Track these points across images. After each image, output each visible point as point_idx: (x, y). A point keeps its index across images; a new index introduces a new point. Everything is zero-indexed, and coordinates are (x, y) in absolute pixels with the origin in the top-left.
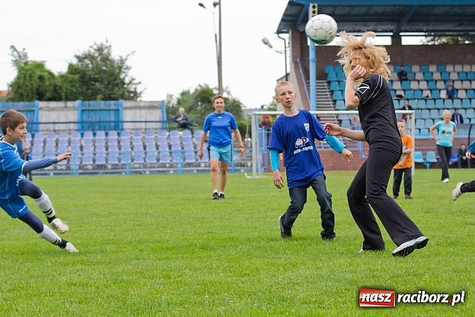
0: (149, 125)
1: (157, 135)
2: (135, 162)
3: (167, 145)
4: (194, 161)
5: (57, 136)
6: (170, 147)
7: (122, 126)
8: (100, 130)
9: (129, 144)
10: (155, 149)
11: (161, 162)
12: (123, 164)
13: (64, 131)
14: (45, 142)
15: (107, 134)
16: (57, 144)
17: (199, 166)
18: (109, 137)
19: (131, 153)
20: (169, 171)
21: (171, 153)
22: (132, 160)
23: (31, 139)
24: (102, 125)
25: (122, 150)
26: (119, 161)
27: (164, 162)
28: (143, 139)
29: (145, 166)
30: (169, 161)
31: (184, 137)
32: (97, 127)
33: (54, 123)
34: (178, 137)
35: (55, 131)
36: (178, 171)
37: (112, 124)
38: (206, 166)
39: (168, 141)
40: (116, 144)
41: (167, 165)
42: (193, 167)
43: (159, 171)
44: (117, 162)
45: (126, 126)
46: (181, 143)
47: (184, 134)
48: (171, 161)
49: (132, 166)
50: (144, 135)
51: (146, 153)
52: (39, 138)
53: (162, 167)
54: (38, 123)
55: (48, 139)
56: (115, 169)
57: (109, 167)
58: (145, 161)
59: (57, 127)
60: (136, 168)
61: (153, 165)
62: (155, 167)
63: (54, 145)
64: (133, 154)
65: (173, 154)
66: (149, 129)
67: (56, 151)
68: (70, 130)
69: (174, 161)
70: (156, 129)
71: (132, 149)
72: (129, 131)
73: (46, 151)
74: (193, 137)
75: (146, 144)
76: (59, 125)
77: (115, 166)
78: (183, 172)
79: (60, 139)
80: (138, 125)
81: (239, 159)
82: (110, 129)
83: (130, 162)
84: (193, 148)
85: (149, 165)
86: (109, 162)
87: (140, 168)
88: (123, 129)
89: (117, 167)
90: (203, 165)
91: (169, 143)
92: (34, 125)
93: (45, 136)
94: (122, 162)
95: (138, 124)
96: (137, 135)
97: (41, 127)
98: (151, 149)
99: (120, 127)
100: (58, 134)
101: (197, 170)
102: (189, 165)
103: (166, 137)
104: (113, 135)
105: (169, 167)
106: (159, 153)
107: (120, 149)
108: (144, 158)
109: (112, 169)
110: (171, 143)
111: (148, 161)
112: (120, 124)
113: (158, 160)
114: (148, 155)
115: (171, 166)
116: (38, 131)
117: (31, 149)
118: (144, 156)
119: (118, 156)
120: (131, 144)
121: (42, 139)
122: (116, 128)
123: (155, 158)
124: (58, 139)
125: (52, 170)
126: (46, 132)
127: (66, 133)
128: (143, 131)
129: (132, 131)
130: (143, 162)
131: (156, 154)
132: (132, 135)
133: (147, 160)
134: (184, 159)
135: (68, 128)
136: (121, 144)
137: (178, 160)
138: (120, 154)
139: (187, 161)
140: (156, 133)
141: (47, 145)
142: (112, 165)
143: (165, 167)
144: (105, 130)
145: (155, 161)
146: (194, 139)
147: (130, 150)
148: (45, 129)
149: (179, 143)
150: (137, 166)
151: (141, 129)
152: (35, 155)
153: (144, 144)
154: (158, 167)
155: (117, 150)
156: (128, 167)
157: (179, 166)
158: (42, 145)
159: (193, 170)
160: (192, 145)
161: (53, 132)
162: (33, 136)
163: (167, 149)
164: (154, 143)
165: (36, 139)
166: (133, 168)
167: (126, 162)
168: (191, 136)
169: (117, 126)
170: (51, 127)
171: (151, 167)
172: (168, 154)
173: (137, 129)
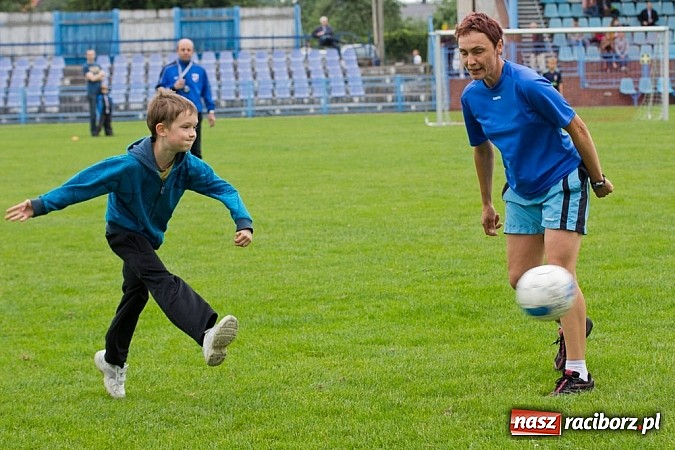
0: (277, 43)
1: (289, 56)
2: (259, 96)
3: (304, 72)
4: (343, 94)
5: (146, 60)
6: (309, 74)
7: (239, 44)
8: (207, 50)
9: (249, 70)
10: (287, 77)
11: (297, 95)
12: (242, 100)
13: (155, 52)
14: (129, 69)
15: (217, 56)
16: (147, 72)
17: (352, 101)
18: (221, 61)
19: (253, 84)
20: (308, 109)
21: (310, 83)
22: (256, 94)
23: (108, 65)
24: (210, 42)
25: (241, 79)
26: (237, 95)
27: (302, 96)
28: (270, 64)
29: (274, 102)
30: (307, 95)
31: (328, 59)
32: (203, 47)
33: (142, 41)
34: (319, 58)
35: (143, 52)
36: (321, 109)
37: (225, 42)
38: (360, 101)
39: (306, 65)
40: (231, 70)
41: (306, 101)
42: (343, 102)
43: (295, 110)
44: (233, 97)
45: (245, 44)
46: (324, 68)
47: (327, 55)
48: (311, 94)
49: (255, 102)
50: (270, 56)
51: (274, 84)
52: (121, 63)
53: (298, 103)
54: (118, 42)
55: (134, 65)
56: (232, 107)
57: (223, 104)
58: (274, 95)
59: (146, 47)
60: (262, 105)
61: (286, 101)
62: (287, 104)
63: (143, 73)
64: (256, 84)
65: (313, 85)
66: (277, 48)
67: (146, 81)
68: (163, 51)
69: (315, 95)
70: (287, 48)
71: (255, 77)
72: (249, 51)
73: (132, 82)
74: (341, 59)
75: (275, 69)
76: (149, 44)
77: (231, 103)
78: (331, 112)
79: (151, 64)
80: (262, 43)
81: (407, 90)
82: (221, 49)
83: (252, 96)
84: (341, 75)
85: (279, 101)
86: (223, 97)
87: (267, 105)
88: (240, 49)
89: (235, 104)
90: (356, 99)
91: (307, 69)
92: (113, 45)
93: (130, 60)
94: (241, 97)
95: (261, 41)
96: (260, 57)
97: (123, 47)
98: (282, 77)
99: (236, 45)
100: (148, 56)
101: (349, 108)
102: (337, 99)
103: (302, 59)
104: (227, 58)
105: (308, 104)
106: (293, 84)
107: (237, 77)
108: (273, 91)
109: (227, 107)
110: (310, 68)
111: (278, 95)
112: (236, 42)
113: (292, 93)
114: (278, 86)
115: (312, 102)
116: (118, 53)
117: (110, 80)
118: (271, 86)
119: (234, 87)
120: (253, 69)
121: (125, 65)
122: (230, 47)
123: (288, 91)
124: (147, 64)
125: (141, 110)
126: (129, 54)
127: (159, 55)
128: (270, 50)
129: (254, 51)
130: (270, 96)
131: (289, 85)
132: (254, 57)
133: (276, 92)
134: (329, 91)
135: (160, 48)
136: (239, 70)
137: (320, 93)
138: (237, 86)
139: (334, 94)
140: (287, 53)
141: (133, 73)
142: (227, 101)
143: (303, 103)
144: (214, 50)
145: (288, 95)
146: (343, 63)
147: (251, 79)
148: (128, 49)
149: (321, 67)
150: (262, 102)
151: (265, 48)
152: (116, 89)
153: (271, 69)
154: (293, 104)
155: (233, 79)
156: (250, 103)
157: (323, 101)
158: (126, 73)
159: (342, 108)
160: (340, 71)
161: (140, 55)
162: (112, 60)
163: (305, 77)
164: (285, 69)
165: (116, 65)
166: (258, 105)
167: (246, 97)
168: (337, 58)
169: (232, 44)
170: (137, 47)
171: (282, 104)
172: (307, 85)
173: (260, 49)
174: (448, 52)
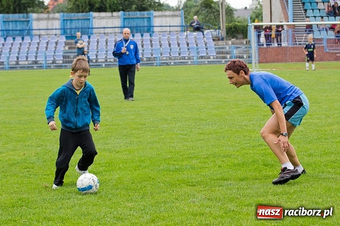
0: (172, 29)
1: (178, 35)
2: (163, 55)
3: (186, 43)
4: (205, 55)
5: (106, 37)
6: (188, 45)
7: (153, 29)
8: (137, 33)
9: (158, 42)
10: (177, 46)
11: (182, 55)
12: (154, 58)
13: (111, 33)
14: (98, 42)
15: (142, 35)
16: (107, 43)
17: (209, 58)
18: (144, 38)
19: (160, 50)
20: (188, 62)
21: (188, 49)
22: (161, 55)
23: (88, 40)
24: (139, 29)
25: (154, 47)
26: (152, 55)
27: (184, 55)
28: (168, 39)
29: (170, 59)
30: (187, 55)
31: (197, 37)
32: (135, 31)
33: (104, 28)
34: (193, 37)
35: (105, 33)
36: (194, 62)
37: (146, 28)
38: (214, 58)
39: (186, 40)
40: (149, 42)
41: (186, 58)
42: (205, 59)
43: (181, 62)
44: (150, 56)
45: (156, 29)
46: (196, 41)
47: (197, 35)
48: (189, 55)
49: (161, 59)
50: (169, 36)
51: (171, 50)
52: (94, 39)
53: (183, 59)
54: (92, 28)
55: (100, 40)
56: (149, 61)
57: (145, 59)
58: (170, 55)
59: (107, 31)
60: (164, 60)
61: (176, 58)
62: (177, 60)
63: (105, 44)
64: (162, 50)
65: (190, 50)
66: (172, 31)
67: (106, 48)
68: (115, 33)
69: (191, 55)
70: (177, 31)
71: (161, 46)
72: (158, 33)
73: (99, 48)
74: (204, 37)
75: (171, 42)
76: (108, 29)
77: (149, 59)
78: (199, 64)
79: (109, 39)
80: (164, 29)
81: (237, 52)
82: (144, 32)
83: (160, 56)
84: (204, 45)
85: (173, 58)
86: (145, 56)
87: (167, 60)
88: (153, 32)
89: (151, 59)
90: (212, 57)
91: (187, 42)
92: (90, 30)
93: (98, 37)
94: (154, 56)
95: (164, 28)
96: (164, 36)
97: (95, 31)
98: (174, 46)
99: (152, 30)
100: (107, 35)
101: (208, 61)
102: (202, 57)
103: (185, 37)
104: (147, 36)
105: (187, 59)
106: (180, 49)
107: (152, 46)
108: (170, 53)
109: (147, 61)
110: (189, 42)
111: (172, 55)
112: (151, 28)
113: (180, 54)
114: (172, 50)
115: (189, 59)
116: (92, 34)
117: (88, 47)
118: (169, 51)
119: (150, 51)
120: (160, 42)
121: (96, 40)
122: (148, 31)
123: (177, 53)
124: (107, 39)
125: (104, 62)
126: (98, 35)
127: (113, 35)
128: (169, 33)
129: (160, 33)
130: (169, 55)
131: (178, 50)
132: (160, 36)
133: (171, 54)
134: (198, 53)
135: (114, 32)
136: (153, 42)
137: (193, 54)
138: (152, 50)
139: (200, 55)
140: (177, 34)
141: (99, 44)
142: (147, 58)
143: (185, 59)
144: (140, 32)
145: (178, 55)
146: (205, 39)
147: (159, 47)
148: (97, 32)
149: (194, 41)
150: (165, 58)
151: (166, 32)
152: (91, 52)
153: (169, 42)
154: (180, 60)
155: (150, 47)
156: (158, 59)
157: (195, 58)
158: (96, 44)
159: (205, 61)
160: (204, 43)
161: (103, 35)
162: (89, 37)
163: (186, 46)
164: (176, 42)
165: (91, 39)
166: (162, 60)
167: (157, 56)
168: (202, 36)
169: (149, 29)
170: (102, 31)
171: (175, 59)
172: (187, 50)
173: (164, 32)
174: (258, 34)
